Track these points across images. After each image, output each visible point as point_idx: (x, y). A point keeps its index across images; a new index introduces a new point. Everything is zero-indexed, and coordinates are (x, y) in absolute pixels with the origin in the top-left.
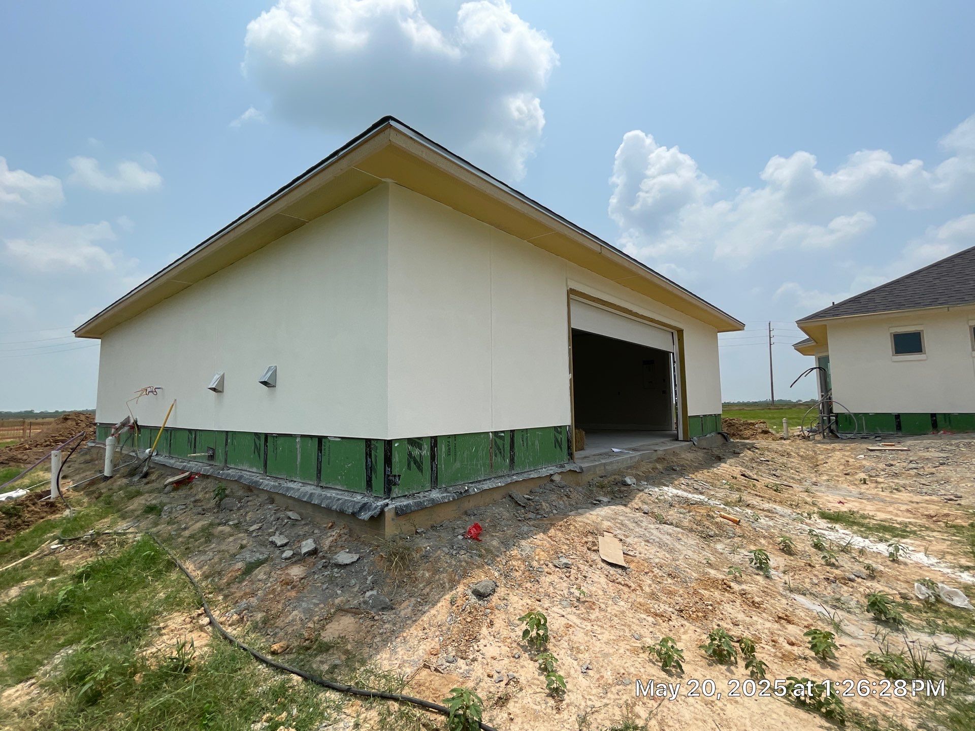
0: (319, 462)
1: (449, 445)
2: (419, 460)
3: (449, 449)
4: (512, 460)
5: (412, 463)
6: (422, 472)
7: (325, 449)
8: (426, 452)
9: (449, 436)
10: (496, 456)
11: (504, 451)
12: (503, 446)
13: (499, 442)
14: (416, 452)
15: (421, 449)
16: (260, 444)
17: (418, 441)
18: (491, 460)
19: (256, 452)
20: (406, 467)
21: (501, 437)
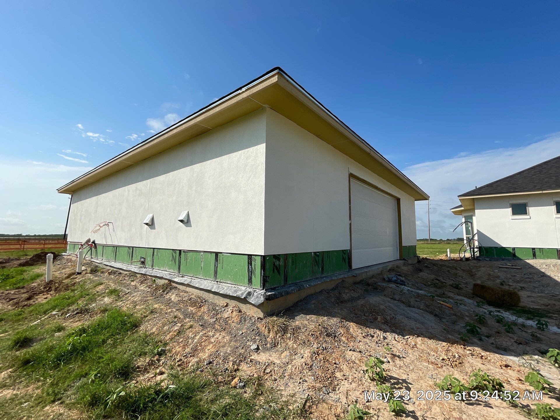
0: (216, 268)
1: (293, 259)
2: (278, 267)
3: (293, 261)
4: (323, 269)
5: (275, 269)
6: (280, 275)
7: (220, 260)
8: (282, 263)
9: (293, 254)
10: (315, 266)
11: (319, 263)
12: (319, 261)
13: (317, 258)
14: (277, 263)
15: (279, 261)
16: (176, 256)
17: (278, 256)
18: (313, 268)
19: (173, 260)
20: (272, 271)
21: (318, 256)
